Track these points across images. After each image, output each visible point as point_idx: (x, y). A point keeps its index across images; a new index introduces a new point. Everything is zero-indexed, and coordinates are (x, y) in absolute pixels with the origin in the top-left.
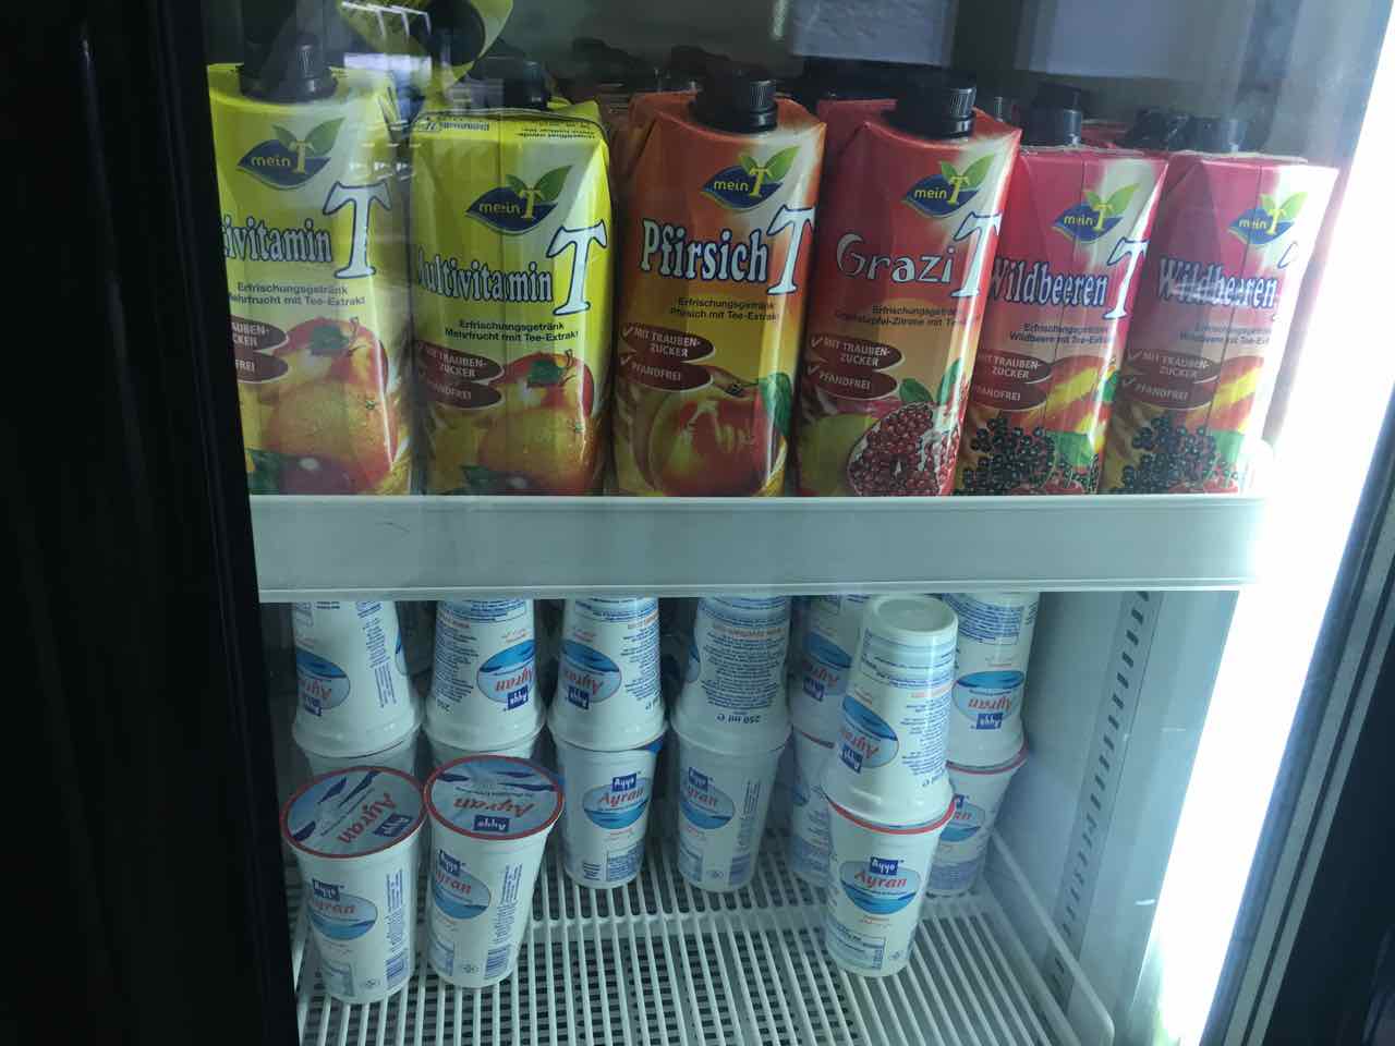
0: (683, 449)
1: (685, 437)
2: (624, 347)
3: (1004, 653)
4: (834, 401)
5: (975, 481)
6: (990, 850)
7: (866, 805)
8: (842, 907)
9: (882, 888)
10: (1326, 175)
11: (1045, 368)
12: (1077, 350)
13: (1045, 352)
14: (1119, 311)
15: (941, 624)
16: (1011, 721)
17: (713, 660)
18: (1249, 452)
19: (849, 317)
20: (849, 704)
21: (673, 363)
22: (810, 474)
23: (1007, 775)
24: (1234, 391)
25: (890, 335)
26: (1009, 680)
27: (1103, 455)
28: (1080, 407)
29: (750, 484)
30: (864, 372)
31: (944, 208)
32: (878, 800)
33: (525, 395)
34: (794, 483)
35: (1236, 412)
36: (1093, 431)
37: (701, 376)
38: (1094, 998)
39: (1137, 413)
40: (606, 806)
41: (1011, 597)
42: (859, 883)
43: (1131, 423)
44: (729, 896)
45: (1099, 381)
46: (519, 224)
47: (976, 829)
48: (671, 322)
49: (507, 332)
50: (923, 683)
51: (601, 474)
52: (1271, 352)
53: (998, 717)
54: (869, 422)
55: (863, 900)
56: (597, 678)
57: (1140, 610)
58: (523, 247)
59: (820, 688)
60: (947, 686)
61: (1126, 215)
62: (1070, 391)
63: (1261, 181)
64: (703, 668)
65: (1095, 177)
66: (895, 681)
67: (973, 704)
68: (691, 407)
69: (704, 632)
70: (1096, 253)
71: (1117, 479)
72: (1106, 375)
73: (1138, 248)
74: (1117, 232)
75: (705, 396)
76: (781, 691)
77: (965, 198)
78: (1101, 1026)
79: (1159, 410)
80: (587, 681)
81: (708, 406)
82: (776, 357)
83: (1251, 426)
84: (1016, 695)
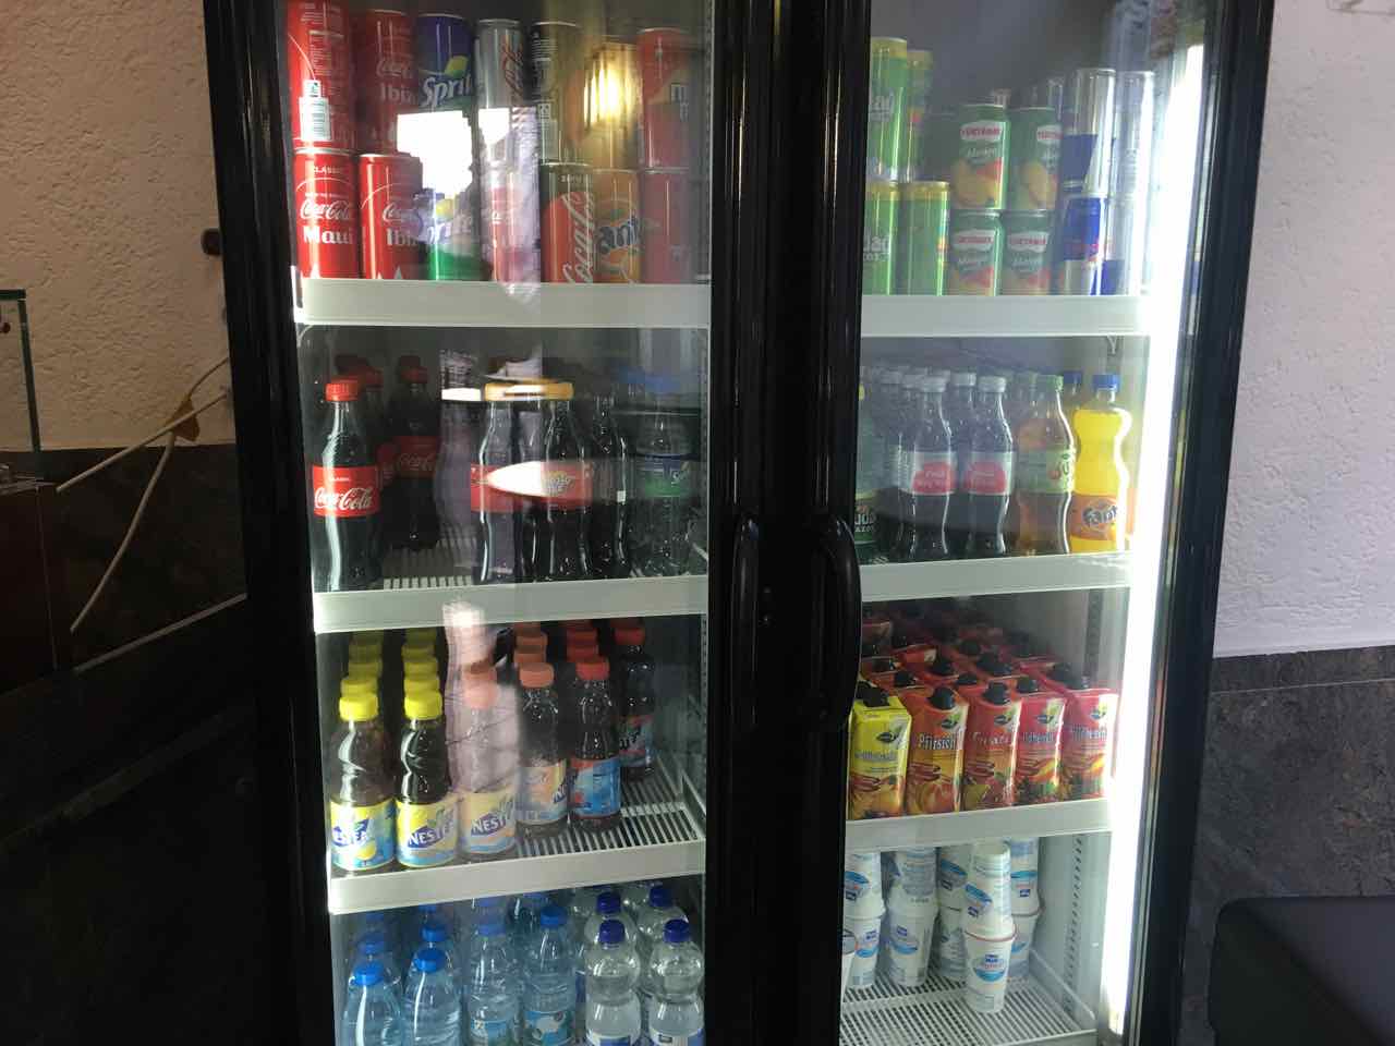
0: (932, 799)
1: (933, 796)
2: (911, 768)
3: (1028, 862)
4: (975, 779)
5: (1019, 801)
6: (1031, 957)
7: (983, 932)
8: (975, 981)
9: (992, 969)
10: (1114, 697)
11: (1038, 763)
12: (1048, 756)
13: (1037, 758)
14: (1058, 743)
15: (1003, 852)
16: (1034, 894)
17: (906, 875)
18: (1106, 782)
19: (978, 755)
20: (968, 888)
21: (928, 774)
22: (967, 805)
23: (1036, 917)
24: (1097, 765)
25: (991, 760)
26: (1031, 874)
27: (1059, 788)
28: (1050, 775)
29: (951, 809)
30: (985, 771)
31: (1003, 723)
32: (986, 929)
33: (886, 787)
34: (963, 808)
35: (1100, 770)
36: (1055, 781)
37: (937, 777)
38: (1085, 1007)
39: (1068, 772)
40: (863, 947)
41: (1030, 839)
42: (980, 967)
43: (1067, 777)
44: (917, 988)
45: (1055, 764)
46: (889, 741)
47: (1023, 945)
48: (927, 761)
49: (884, 770)
50: (998, 877)
51: (905, 809)
52: (1107, 750)
53: (1029, 891)
54: (988, 786)
55: (983, 975)
56: (860, 886)
57: (1080, 840)
58: (891, 746)
59: (950, 885)
60: (1009, 877)
61: (1056, 716)
62: (1046, 770)
63: (1094, 702)
64: (903, 879)
65: (1045, 705)
66: (988, 876)
67: (1018, 886)
68: (934, 785)
69: (900, 863)
70: (1049, 727)
71: (1065, 795)
72: (1056, 763)
73: (1060, 724)
74: (1055, 719)
75: (939, 783)
76: (935, 888)
77: (1010, 719)
78: (1089, 1016)
79: (1074, 772)
80: (855, 888)
81: (939, 786)
82: (957, 771)
83: (1105, 775)
84: (1034, 880)
